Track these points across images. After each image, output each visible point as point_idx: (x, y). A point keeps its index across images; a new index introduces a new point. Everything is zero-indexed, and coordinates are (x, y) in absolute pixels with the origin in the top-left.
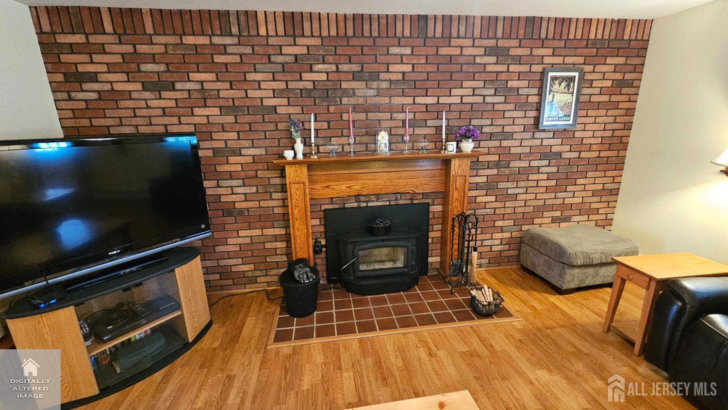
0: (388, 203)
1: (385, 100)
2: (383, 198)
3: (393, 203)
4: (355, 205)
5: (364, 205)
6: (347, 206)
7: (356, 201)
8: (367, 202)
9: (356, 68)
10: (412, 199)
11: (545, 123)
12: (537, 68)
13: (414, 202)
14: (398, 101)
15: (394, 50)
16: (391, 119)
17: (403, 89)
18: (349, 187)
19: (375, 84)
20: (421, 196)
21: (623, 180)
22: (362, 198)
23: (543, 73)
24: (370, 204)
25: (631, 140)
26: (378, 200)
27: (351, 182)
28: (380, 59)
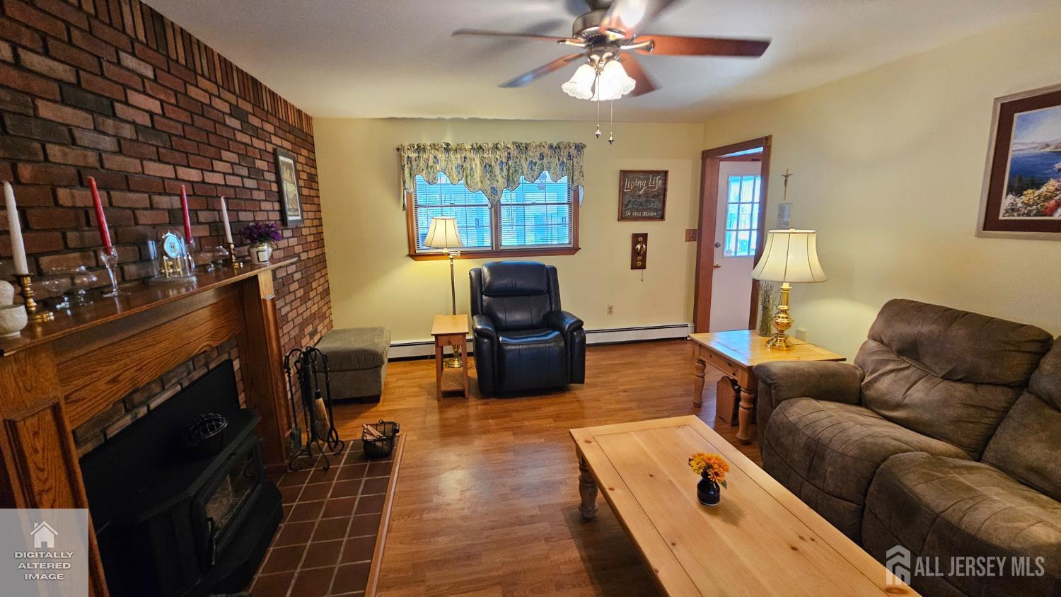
0: (179, 388)
1: (132, 165)
2: (170, 380)
3: (186, 384)
4: (127, 420)
5: (143, 411)
6: (113, 431)
7: (127, 411)
8: (145, 403)
9: (62, 71)
10: (207, 365)
11: (290, 218)
12: (270, 148)
13: (211, 367)
14: (154, 169)
15: (129, 61)
16: (152, 208)
17: (157, 147)
18: (114, 381)
19: (109, 124)
20: (215, 354)
21: (330, 277)
22: (138, 398)
23: (275, 154)
24: (153, 405)
25: (326, 236)
26: (163, 389)
27: (114, 366)
28: (110, 70)
